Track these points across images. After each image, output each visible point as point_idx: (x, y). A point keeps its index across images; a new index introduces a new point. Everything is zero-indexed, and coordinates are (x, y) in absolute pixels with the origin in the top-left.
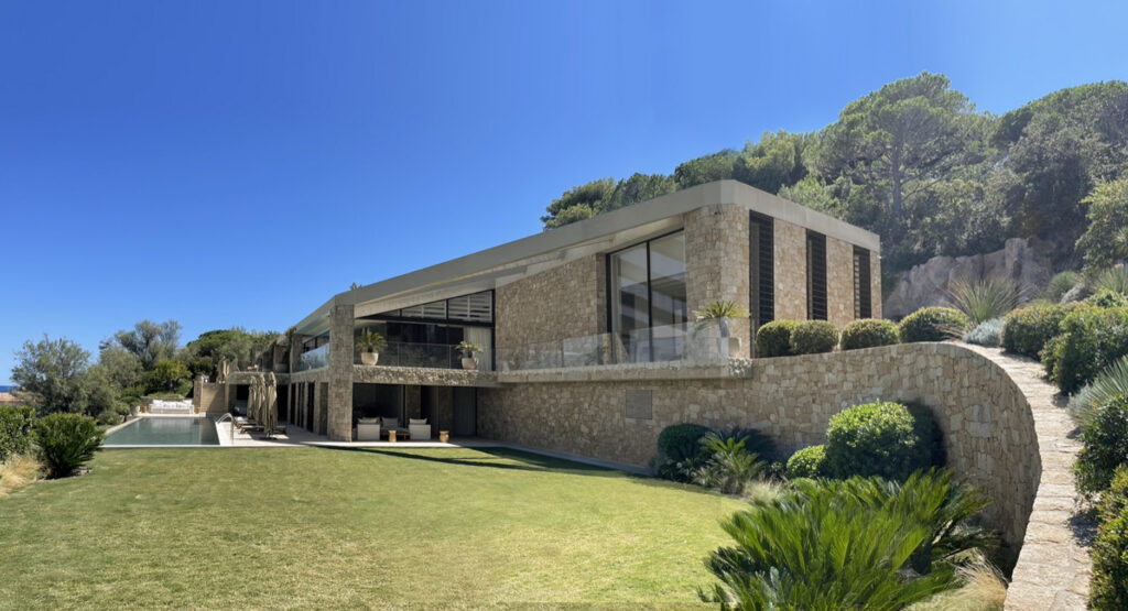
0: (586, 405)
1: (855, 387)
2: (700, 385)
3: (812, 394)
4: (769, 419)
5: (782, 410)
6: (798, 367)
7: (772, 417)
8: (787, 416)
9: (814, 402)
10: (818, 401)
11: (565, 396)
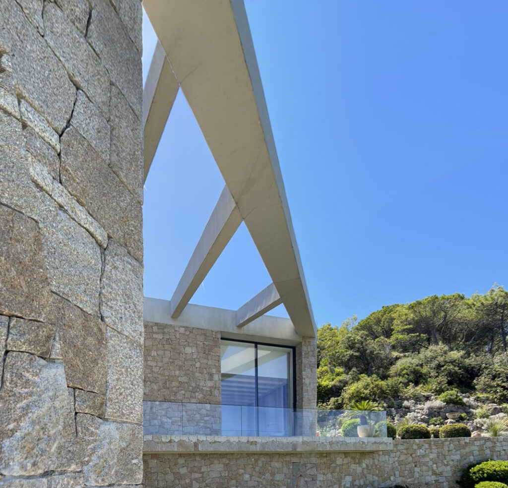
0: (247, 477)
1: (438, 457)
2: (343, 457)
3: (414, 463)
4: (390, 479)
5: (397, 473)
6: (400, 446)
7: (392, 478)
8: (400, 476)
9: (416, 466)
10: (418, 466)
11: (217, 469)
